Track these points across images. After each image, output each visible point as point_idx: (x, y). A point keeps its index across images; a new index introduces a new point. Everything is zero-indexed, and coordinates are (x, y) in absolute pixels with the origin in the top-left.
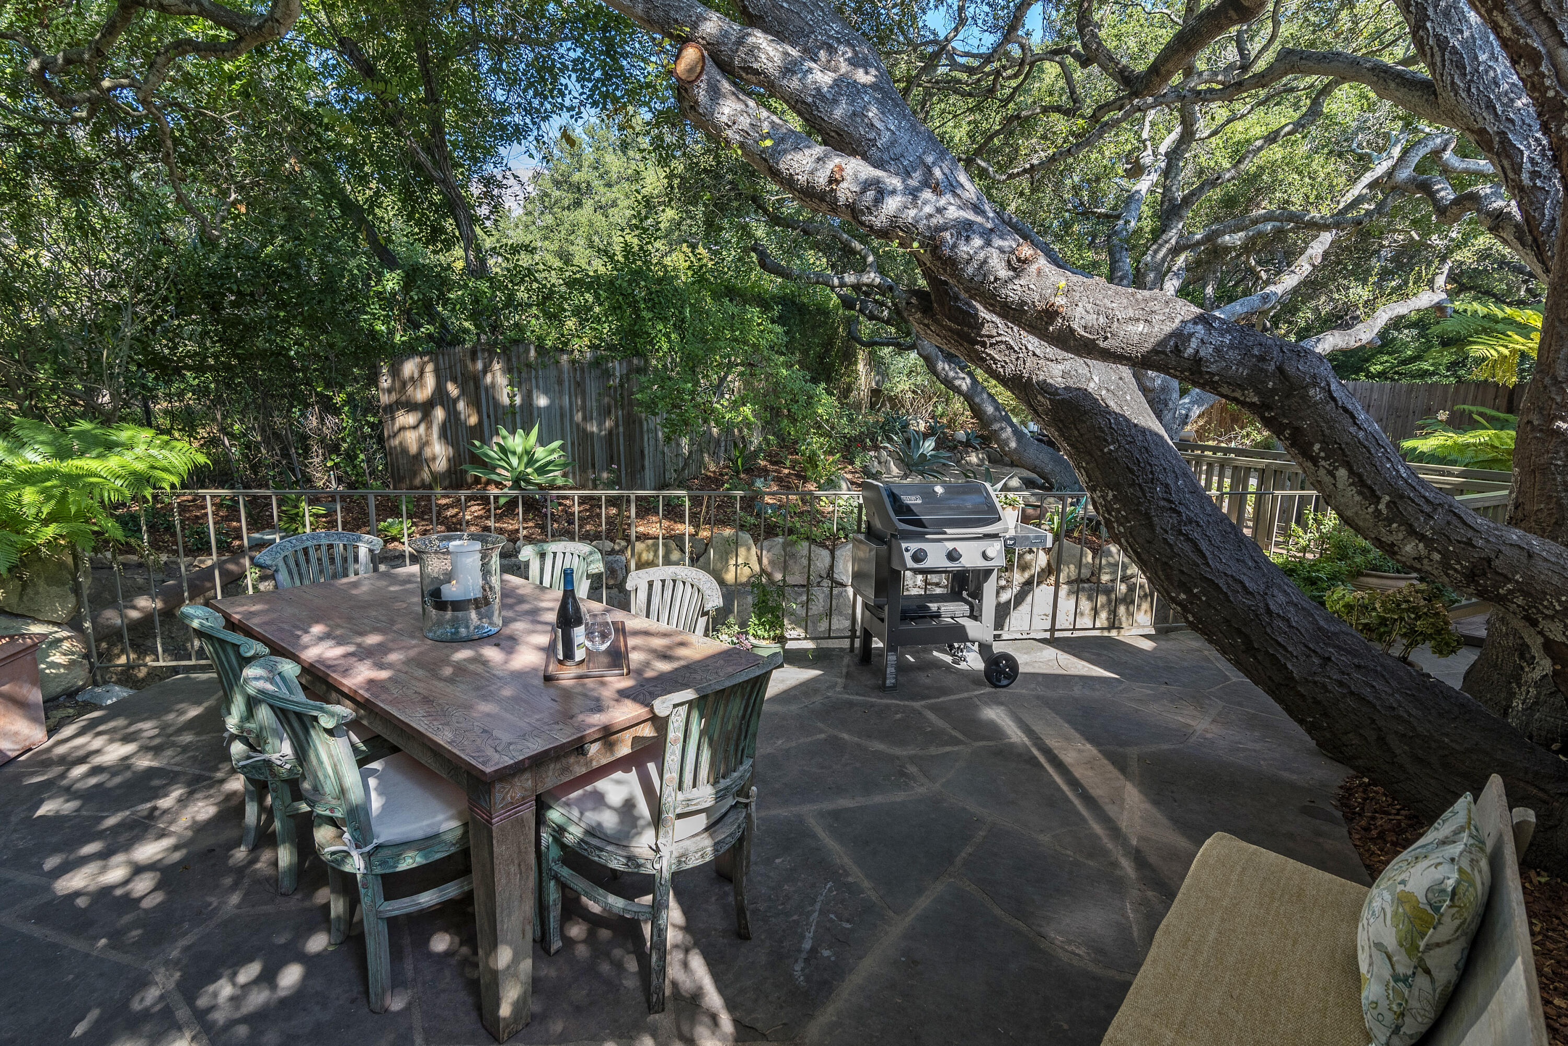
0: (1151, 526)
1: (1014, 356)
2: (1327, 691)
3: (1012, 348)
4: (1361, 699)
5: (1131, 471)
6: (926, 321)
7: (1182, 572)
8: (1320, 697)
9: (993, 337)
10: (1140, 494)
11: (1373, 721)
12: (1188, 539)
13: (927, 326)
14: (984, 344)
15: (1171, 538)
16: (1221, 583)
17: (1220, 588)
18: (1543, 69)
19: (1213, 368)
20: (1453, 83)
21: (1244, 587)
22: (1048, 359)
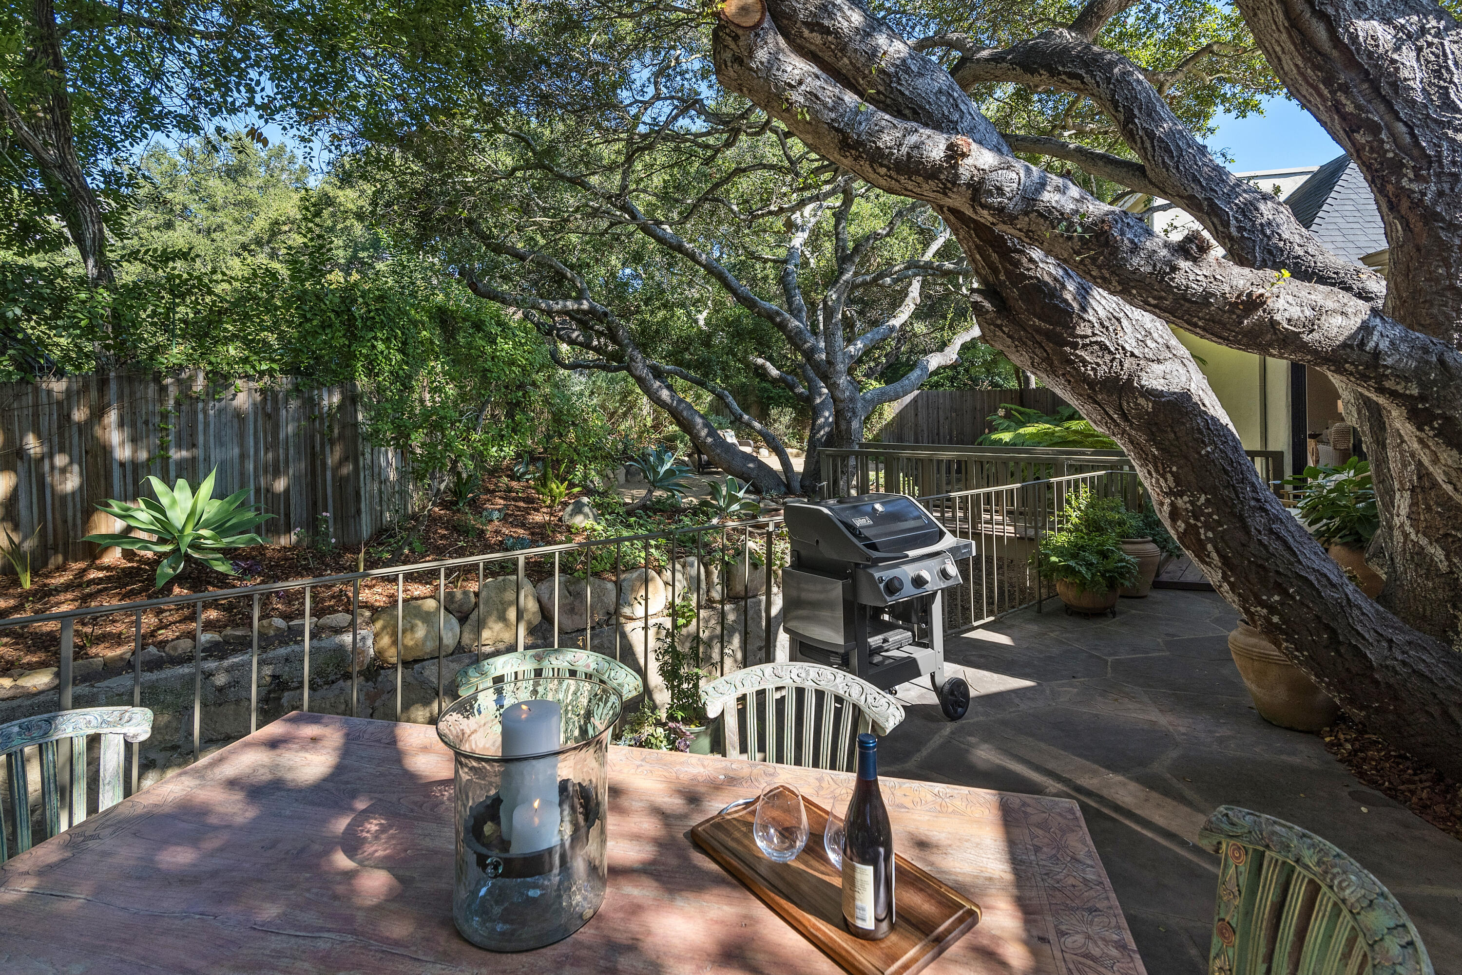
0: (1246, 529)
1: (1108, 358)
2: (1396, 673)
3: (1107, 348)
4: (1421, 675)
5: (1226, 472)
6: (999, 322)
7: (1278, 573)
8: (1392, 681)
9: (1086, 337)
10: (1233, 496)
11: (1435, 695)
12: (1279, 537)
13: (1000, 327)
14: (1075, 346)
15: (1265, 539)
16: (1312, 578)
17: (1312, 584)
18: (1383, 136)
19: (1389, 361)
20: (1164, 162)
21: (1328, 579)
22: (1149, 360)
